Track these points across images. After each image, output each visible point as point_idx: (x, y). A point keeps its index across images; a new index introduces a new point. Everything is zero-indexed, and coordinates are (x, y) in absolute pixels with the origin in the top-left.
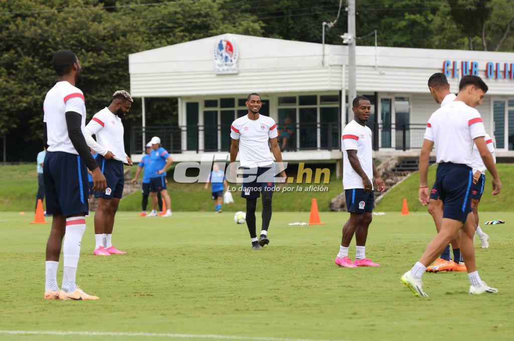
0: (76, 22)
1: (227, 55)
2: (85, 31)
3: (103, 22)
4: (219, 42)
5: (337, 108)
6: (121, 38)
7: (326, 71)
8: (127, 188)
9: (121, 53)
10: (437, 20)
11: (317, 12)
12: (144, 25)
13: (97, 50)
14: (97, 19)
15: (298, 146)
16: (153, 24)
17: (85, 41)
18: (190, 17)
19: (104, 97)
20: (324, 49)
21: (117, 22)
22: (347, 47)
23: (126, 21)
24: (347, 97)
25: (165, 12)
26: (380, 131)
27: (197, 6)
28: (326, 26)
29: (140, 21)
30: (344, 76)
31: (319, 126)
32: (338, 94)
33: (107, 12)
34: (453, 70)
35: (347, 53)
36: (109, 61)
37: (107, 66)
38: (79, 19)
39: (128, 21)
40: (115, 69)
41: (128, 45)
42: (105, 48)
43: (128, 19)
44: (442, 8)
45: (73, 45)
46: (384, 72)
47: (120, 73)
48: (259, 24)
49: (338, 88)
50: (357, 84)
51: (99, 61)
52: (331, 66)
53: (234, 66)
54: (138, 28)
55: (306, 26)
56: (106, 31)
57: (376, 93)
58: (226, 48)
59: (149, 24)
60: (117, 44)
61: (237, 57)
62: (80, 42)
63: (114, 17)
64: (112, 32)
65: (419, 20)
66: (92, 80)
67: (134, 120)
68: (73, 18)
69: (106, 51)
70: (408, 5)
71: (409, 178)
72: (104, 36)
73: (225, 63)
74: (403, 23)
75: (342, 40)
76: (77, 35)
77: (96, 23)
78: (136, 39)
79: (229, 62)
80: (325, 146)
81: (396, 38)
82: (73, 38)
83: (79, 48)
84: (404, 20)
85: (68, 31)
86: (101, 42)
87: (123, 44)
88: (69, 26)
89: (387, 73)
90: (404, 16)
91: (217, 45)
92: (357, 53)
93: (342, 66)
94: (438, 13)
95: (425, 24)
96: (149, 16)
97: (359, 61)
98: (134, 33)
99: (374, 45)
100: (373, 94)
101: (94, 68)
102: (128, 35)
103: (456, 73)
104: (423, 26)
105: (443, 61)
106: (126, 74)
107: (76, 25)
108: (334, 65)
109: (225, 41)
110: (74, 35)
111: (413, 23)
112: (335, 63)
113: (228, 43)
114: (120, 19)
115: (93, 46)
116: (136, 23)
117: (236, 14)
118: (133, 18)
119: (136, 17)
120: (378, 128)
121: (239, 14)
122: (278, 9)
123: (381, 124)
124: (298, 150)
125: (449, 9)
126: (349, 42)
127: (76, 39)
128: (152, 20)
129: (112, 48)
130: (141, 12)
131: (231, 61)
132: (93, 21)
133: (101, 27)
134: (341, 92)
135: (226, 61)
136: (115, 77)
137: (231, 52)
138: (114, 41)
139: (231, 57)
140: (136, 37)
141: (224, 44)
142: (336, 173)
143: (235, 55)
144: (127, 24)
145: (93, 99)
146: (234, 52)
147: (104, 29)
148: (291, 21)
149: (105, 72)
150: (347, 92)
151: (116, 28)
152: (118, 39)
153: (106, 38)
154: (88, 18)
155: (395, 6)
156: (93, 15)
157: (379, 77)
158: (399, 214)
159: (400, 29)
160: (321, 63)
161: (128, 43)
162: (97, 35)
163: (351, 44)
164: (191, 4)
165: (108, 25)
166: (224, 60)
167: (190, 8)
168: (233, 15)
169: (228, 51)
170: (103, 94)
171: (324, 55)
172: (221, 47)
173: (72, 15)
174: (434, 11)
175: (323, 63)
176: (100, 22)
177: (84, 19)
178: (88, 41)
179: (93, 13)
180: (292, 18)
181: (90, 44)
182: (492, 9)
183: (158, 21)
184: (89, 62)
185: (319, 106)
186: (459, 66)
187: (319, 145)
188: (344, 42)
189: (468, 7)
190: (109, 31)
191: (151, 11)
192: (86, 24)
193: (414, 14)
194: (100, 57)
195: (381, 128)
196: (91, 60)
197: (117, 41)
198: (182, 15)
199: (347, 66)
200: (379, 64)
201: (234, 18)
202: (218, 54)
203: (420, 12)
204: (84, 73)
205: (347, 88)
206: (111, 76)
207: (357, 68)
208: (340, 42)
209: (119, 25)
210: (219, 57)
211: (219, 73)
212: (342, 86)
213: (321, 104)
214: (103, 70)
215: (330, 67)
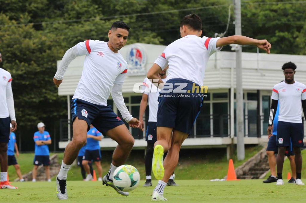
0: (11, 39)
1: (137, 60)
2: (18, 45)
3: (33, 39)
4: (130, 50)
5: (227, 103)
6: (48, 51)
7: (218, 72)
8: (55, 169)
9: (47, 63)
12: (65, 40)
13: (28, 61)
14: (28, 36)
15: (195, 134)
16: (72, 40)
17: (19, 54)
18: (102, 34)
19: (33, 98)
21: (44, 38)
22: (235, 53)
23: (51, 38)
24: (235, 95)
25: (82, 30)
26: (262, 121)
27: (108, 25)
29: (62, 37)
30: (232, 76)
31: (211, 117)
32: (227, 91)
33: (35, 31)
35: (235, 58)
36: (37, 69)
37: (36, 74)
38: (13, 36)
39: (53, 38)
40: (42, 76)
41: (52, 57)
42: (34, 59)
43: (53, 36)
45: (8, 57)
46: (264, 74)
47: (46, 79)
48: (158, 39)
49: (228, 87)
50: (243, 83)
51: (30, 70)
52: (222, 68)
53: (143, 70)
54: (61, 43)
56: (35, 46)
57: (258, 91)
58: (136, 55)
59: (69, 40)
60: (43, 56)
61: (145, 62)
62: (14, 54)
63: (41, 34)
64: (40, 46)
65: (287, 37)
66: (25, 85)
67: (58, 117)
68: (8, 35)
69: (35, 62)
70: (277, 24)
72: (34, 50)
73: (135, 67)
74: (274, 39)
75: (231, 47)
76: (12, 49)
77: (27, 40)
78: (59, 52)
79: (138, 66)
80: (217, 134)
82: (8, 52)
83: (14, 59)
84: (275, 36)
85: (4, 46)
86: (31, 54)
87: (48, 55)
88: (5, 42)
89: (267, 74)
90: (275, 33)
91: (129, 53)
92: (243, 58)
93: (231, 69)
94: (302, 31)
95: (292, 40)
96: (69, 34)
97: (244, 65)
98: (58, 47)
99: (256, 52)
100: (256, 92)
101: (25, 76)
102: (53, 48)
104: (290, 42)
106: (50, 80)
107: (11, 41)
108: (225, 68)
109: (136, 49)
110: (9, 49)
111: (282, 39)
112: (225, 66)
113: (138, 51)
114: (46, 36)
115: (25, 57)
116: (59, 39)
117: (139, 31)
118: (57, 35)
119: (59, 34)
120: (260, 119)
121: (142, 32)
122: (172, 28)
123: (262, 116)
124: (195, 137)
126: (236, 49)
127: (10, 52)
128: (71, 36)
129: (40, 59)
130: (62, 30)
131: (140, 65)
132: (25, 37)
133: (31, 43)
134: (230, 90)
135: (136, 65)
136: (42, 82)
137: (139, 58)
138: (41, 53)
139: (140, 61)
140: (59, 50)
141: (135, 51)
142: (226, 155)
143: (144, 60)
144: (51, 40)
145: (25, 100)
146: (143, 59)
147: (34, 44)
149: (34, 79)
150: (235, 89)
151: (42, 43)
152: (45, 52)
153: (35, 51)
154: (20, 35)
155: (267, 26)
156: (25, 33)
157: (261, 78)
161: (53, 55)
162: (28, 48)
163: (238, 51)
164: (103, 23)
165: (36, 40)
166: (134, 64)
167: (102, 26)
168: (137, 32)
169: (138, 57)
170: (33, 96)
171: (216, 60)
172: (132, 54)
173: (8, 33)
174: (299, 29)
175: (215, 66)
176: (30, 38)
177: (17, 36)
178: (21, 54)
179: (24, 31)
181: (22, 56)
183: (76, 37)
184: (22, 70)
185: (211, 102)
187: (212, 133)
188: (233, 49)
190: (37, 46)
191: (71, 29)
192: (19, 41)
193: (283, 31)
194: (31, 66)
195: (262, 119)
196: (23, 68)
197: (44, 54)
198: (96, 32)
199: (234, 69)
200: (260, 67)
201: (137, 35)
202: (130, 59)
203: (288, 31)
204: (17, 79)
205: (235, 87)
206: (39, 82)
207: (243, 70)
208: (229, 49)
209: (45, 41)
210: (131, 62)
211: (130, 75)
212: (230, 85)
213: (213, 100)
214: (33, 76)
215: (221, 70)
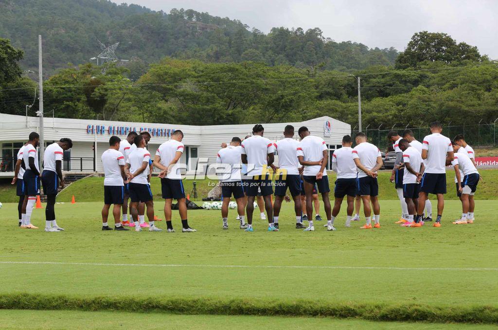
7: (28, 130)
10: (80, 105)
11: (19, 100)
20: (27, 119)
22: (39, 118)
28: (28, 107)
34: (92, 130)
35: (39, 121)
44: (82, 99)
46: (57, 130)
55: (13, 107)
65: (71, 105)
70: (65, 97)
71: (71, 185)
74: (63, 106)
75: (37, 114)
81: (59, 114)
90: (64, 103)
92: (44, 121)
94: (81, 101)
95: (74, 106)
97: (45, 125)
103: (94, 131)
104: (73, 108)
105: (87, 125)
111: (68, 106)
112: (33, 126)
125: (86, 99)
126: (40, 115)
148: (5, 105)
157: (55, 133)
158: (70, 203)
159: (61, 109)
160: (25, 126)
171: (27, 122)
174: (79, 100)
180: (6, 103)
182: (107, 100)
186: (95, 128)
188: (37, 115)
189: (96, 98)
193: (68, 101)
200: (55, 126)
203: (72, 101)
208: (35, 115)
215: (30, 128)
